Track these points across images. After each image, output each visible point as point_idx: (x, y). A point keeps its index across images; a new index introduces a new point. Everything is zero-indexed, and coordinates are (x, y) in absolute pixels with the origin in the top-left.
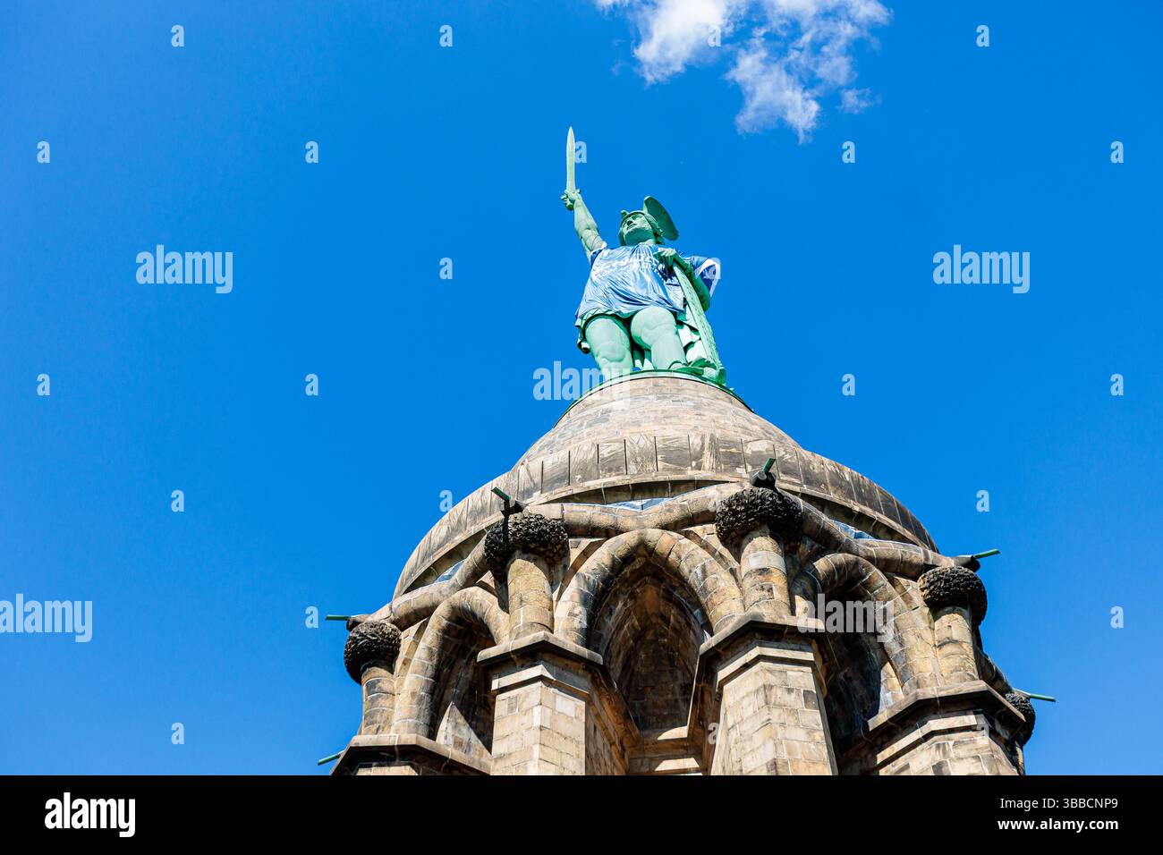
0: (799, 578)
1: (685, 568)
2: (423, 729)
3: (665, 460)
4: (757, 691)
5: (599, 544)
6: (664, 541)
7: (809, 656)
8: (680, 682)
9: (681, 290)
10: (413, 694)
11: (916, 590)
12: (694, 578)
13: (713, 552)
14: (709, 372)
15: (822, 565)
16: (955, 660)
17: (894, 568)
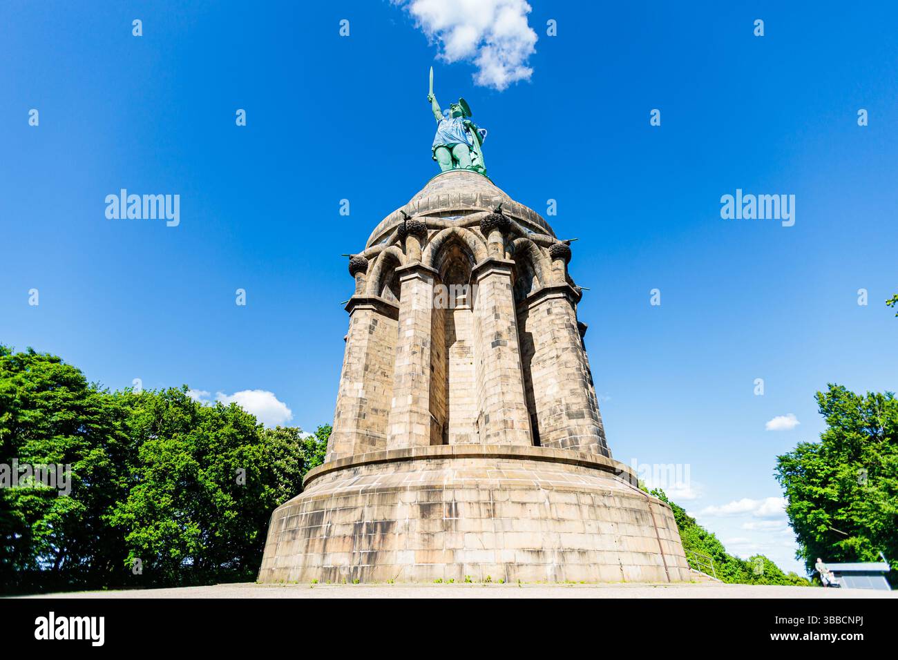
0: (507, 244)
1: (468, 241)
2: (376, 293)
3: (463, 202)
4: (490, 284)
5: (438, 232)
6: (461, 231)
7: (509, 273)
9: (472, 138)
10: (373, 282)
11: (547, 251)
12: (471, 245)
13: (478, 236)
14: (481, 170)
15: (516, 242)
16: (558, 276)
17: (541, 244)
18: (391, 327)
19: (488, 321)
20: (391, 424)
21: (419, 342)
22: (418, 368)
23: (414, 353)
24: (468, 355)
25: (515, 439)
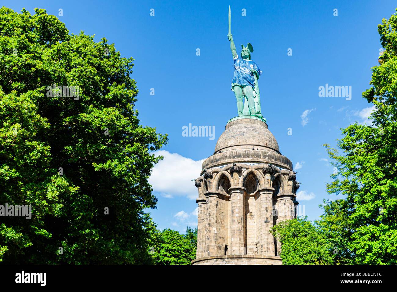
0: (272, 177)
1: (257, 176)
2: (217, 190)
3: (256, 156)
4: (264, 197)
5: (246, 170)
6: (255, 171)
8: (253, 186)
10: (215, 184)
11: (287, 177)
12: (258, 177)
13: (261, 174)
15: (275, 175)
16: (290, 188)
17: (285, 174)
18: (223, 203)
19: (264, 212)
20: (233, 246)
21: (240, 219)
22: (240, 228)
23: (239, 223)
24: (253, 219)
25: (270, 253)
